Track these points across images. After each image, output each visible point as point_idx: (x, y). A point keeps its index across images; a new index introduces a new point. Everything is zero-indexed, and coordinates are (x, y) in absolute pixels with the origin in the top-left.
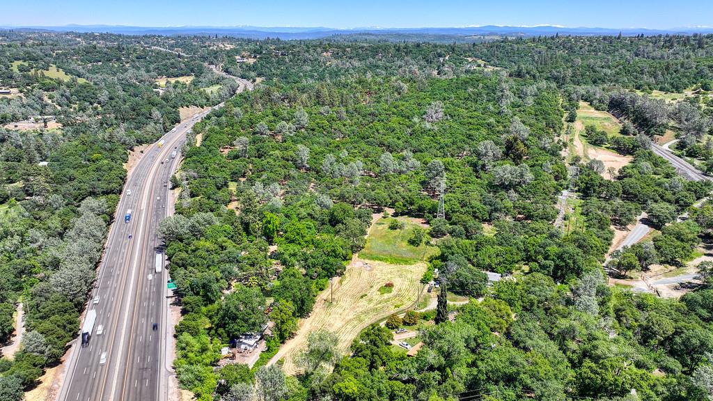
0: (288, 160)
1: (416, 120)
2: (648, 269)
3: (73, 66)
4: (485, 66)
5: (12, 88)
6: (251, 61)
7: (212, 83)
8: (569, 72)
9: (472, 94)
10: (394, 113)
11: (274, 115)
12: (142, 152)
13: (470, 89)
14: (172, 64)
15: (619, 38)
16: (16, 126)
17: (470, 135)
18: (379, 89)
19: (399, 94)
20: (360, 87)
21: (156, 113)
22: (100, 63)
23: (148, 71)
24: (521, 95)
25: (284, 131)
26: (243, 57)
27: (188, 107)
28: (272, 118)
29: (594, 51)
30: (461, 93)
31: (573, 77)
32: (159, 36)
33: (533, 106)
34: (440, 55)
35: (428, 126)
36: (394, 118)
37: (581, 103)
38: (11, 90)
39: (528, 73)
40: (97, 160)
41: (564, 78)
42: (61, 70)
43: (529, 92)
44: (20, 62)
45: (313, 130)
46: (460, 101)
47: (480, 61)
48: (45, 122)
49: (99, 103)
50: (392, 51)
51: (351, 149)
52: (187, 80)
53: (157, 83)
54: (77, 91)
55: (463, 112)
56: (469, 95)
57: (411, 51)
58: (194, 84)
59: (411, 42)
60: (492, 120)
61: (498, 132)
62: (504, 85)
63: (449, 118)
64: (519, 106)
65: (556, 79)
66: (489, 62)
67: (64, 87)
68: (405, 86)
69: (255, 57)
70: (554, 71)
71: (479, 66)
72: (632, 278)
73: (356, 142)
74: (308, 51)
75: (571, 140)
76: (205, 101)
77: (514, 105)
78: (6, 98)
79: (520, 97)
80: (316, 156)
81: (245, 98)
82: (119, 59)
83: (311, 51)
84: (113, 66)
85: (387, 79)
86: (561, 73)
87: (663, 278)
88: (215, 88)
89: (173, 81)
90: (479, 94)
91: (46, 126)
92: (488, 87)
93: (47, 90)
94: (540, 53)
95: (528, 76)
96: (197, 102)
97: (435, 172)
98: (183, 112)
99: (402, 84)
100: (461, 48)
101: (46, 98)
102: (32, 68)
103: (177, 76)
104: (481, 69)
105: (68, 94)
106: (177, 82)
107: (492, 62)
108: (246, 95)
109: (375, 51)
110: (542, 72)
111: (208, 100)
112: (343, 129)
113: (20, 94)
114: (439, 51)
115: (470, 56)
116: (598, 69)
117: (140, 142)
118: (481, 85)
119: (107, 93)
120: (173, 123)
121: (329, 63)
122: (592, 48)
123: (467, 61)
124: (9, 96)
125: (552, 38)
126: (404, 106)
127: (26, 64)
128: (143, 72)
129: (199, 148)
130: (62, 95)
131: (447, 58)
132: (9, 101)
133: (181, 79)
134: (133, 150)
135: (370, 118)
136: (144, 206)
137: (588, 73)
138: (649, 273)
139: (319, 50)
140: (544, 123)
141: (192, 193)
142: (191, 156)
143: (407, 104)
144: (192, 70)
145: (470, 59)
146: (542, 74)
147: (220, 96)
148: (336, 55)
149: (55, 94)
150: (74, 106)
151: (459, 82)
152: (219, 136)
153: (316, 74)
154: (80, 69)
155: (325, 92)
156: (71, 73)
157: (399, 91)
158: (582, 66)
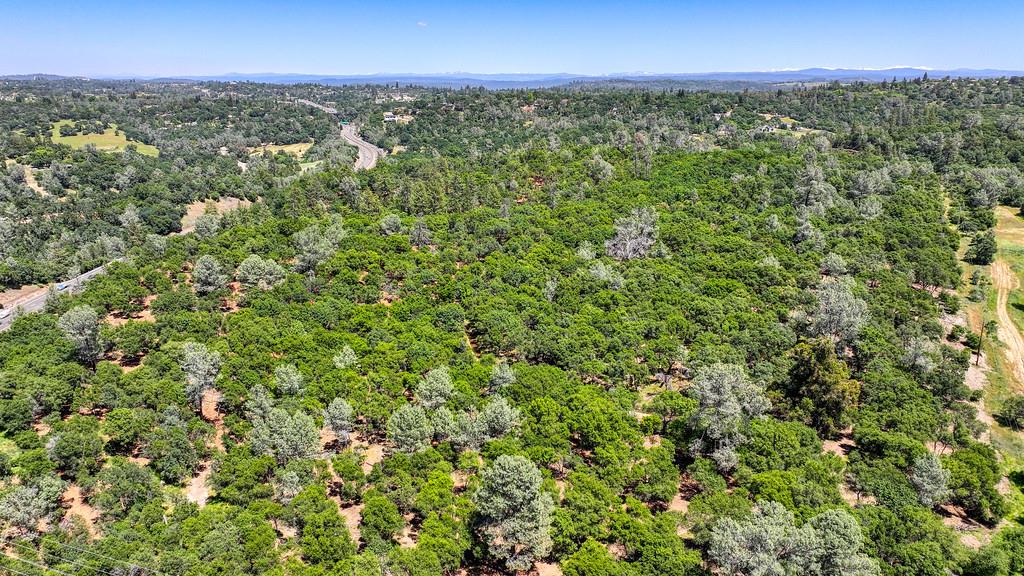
1: (585, 252)
4: (794, 128)
6: (407, 119)
8: (958, 140)
9: (739, 188)
13: (738, 177)
14: (288, 124)
18: (560, 172)
19: (597, 181)
22: (195, 123)
23: (248, 135)
24: (853, 192)
26: (395, 113)
27: (216, 199)
29: (996, 102)
30: (719, 186)
31: (965, 148)
33: (882, 219)
34: (716, 110)
35: (603, 274)
37: (1001, 212)
39: (871, 140)
41: (947, 152)
42: (121, 133)
43: (871, 186)
44: (63, 122)
45: (334, 274)
46: (711, 204)
47: (787, 121)
49: (117, 187)
52: (300, 149)
55: (708, 233)
56: (734, 191)
57: (667, 103)
60: (771, 262)
61: (782, 299)
62: (813, 169)
63: (665, 251)
64: (846, 220)
65: (930, 153)
66: (802, 120)
68: (610, 167)
69: (414, 113)
70: (926, 137)
71: (783, 127)
74: (497, 104)
77: (835, 218)
79: (850, 196)
82: (222, 116)
83: (503, 104)
86: (939, 140)
89: (274, 150)
90: (754, 189)
92: (778, 170)
94: (894, 105)
95: (871, 147)
99: (603, 163)
100: (755, 99)
101: (31, 180)
102: (80, 130)
103: (287, 143)
104: (784, 132)
105: (63, 172)
106: (282, 153)
107: (808, 121)
109: (606, 103)
110: (901, 139)
114: (715, 102)
115: (769, 111)
118: (764, 167)
121: (528, 123)
122: (992, 96)
123: (763, 119)
125: (917, 81)
127: (73, 124)
128: (239, 136)
131: (728, 114)
133: (288, 149)
137: (998, 141)
139: (516, 101)
140: (911, 274)
144: (312, 134)
145: (768, 117)
146: (900, 143)
148: (543, 111)
149: (48, 173)
150: (71, 192)
153: (489, 141)
156: (136, 138)
157: (595, 176)
158: (984, 128)
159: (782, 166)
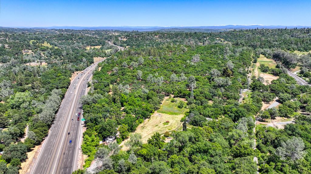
0: (134, 76)
1: (188, 61)
2: (275, 119)
3: (53, 42)
4: (224, 41)
5: (29, 50)
6: (125, 40)
7: (108, 48)
8: (259, 43)
9: (213, 52)
10: (179, 59)
11: (130, 59)
12: (77, 74)
13: (213, 50)
14: (93, 41)
15: (285, 29)
16: (30, 64)
17: (209, 67)
18: (175, 50)
19: (184, 52)
20: (168, 49)
21: (84, 59)
22: (64, 41)
23: (83, 44)
25: (133, 65)
26: (122, 38)
27: (97, 57)
28: (129, 60)
29: (273, 35)
30: (209, 51)
31: (260, 45)
32: (89, 30)
33: (239, 56)
34: (205, 37)
35: (193, 64)
36: (179, 61)
37: (261, 55)
38: (29, 51)
40: (60, 76)
41: (256, 46)
42: (48, 43)
43: (238, 51)
44: (33, 40)
45: (145, 65)
46: (208, 55)
47: (222, 40)
48: (41, 63)
49: (63, 56)
50: (184, 35)
51: (160, 72)
52: (98, 47)
53: (86, 49)
54: (54, 51)
55: (209, 58)
56: (212, 52)
57: (192, 35)
58: (101, 49)
59: (193, 32)
60: (220, 62)
61: (222, 66)
62: (227, 48)
63: (202, 61)
64: (233, 56)
65: (253, 46)
67: (49, 50)
68: (186, 49)
69: (127, 38)
70: (252, 43)
71: (221, 41)
72: (267, 122)
73: (163, 70)
74: (148, 36)
75: (253, 70)
76: (104, 55)
77: (231, 56)
78: (27, 54)
79: (234, 53)
80: (145, 75)
81: (120, 53)
83: (150, 36)
84: (69, 42)
85: (179, 46)
86: (255, 43)
87: (281, 122)
88: (109, 50)
89: (93, 47)
90: (216, 52)
91: (41, 64)
92: (221, 49)
93: (43, 51)
94: (249, 36)
95: (241, 45)
96: (101, 55)
97: (191, 81)
98: (95, 59)
99: (185, 48)
100: (214, 34)
101: (42, 54)
102: (37, 43)
103: (95, 46)
104: (221, 42)
105: (50, 52)
106: (94, 48)
107: (227, 40)
108: (120, 52)
109: (177, 35)
110: (247, 43)
111: (106, 55)
112: (158, 65)
113: (32, 52)
114: (204, 35)
115: (218, 37)
116: (272, 42)
117: (77, 70)
118: (218, 48)
119: (66, 52)
120: (91, 63)
121: (157, 40)
123: (216, 39)
124: (28, 53)
125: (255, 30)
126: (184, 57)
127: (35, 41)
128: (81, 44)
129: (99, 72)
130: (48, 53)
131: (208, 38)
132: (28, 55)
133: (96, 47)
134: (74, 73)
135: (169, 61)
136: (76, 93)
137: (267, 44)
138: (275, 120)
139: (153, 35)
140: (242, 63)
141: (95, 88)
142: (96, 74)
143: (186, 56)
144: (101, 43)
145: (218, 39)
147: (111, 53)
148: (160, 37)
149: (46, 52)
150: (52, 57)
151: (209, 47)
152: (107, 67)
153: (151, 45)
154: (56, 43)
155: (152, 51)
156: (53, 45)
157: (183, 50)
158: (265, 41)
159: (221, 48)
